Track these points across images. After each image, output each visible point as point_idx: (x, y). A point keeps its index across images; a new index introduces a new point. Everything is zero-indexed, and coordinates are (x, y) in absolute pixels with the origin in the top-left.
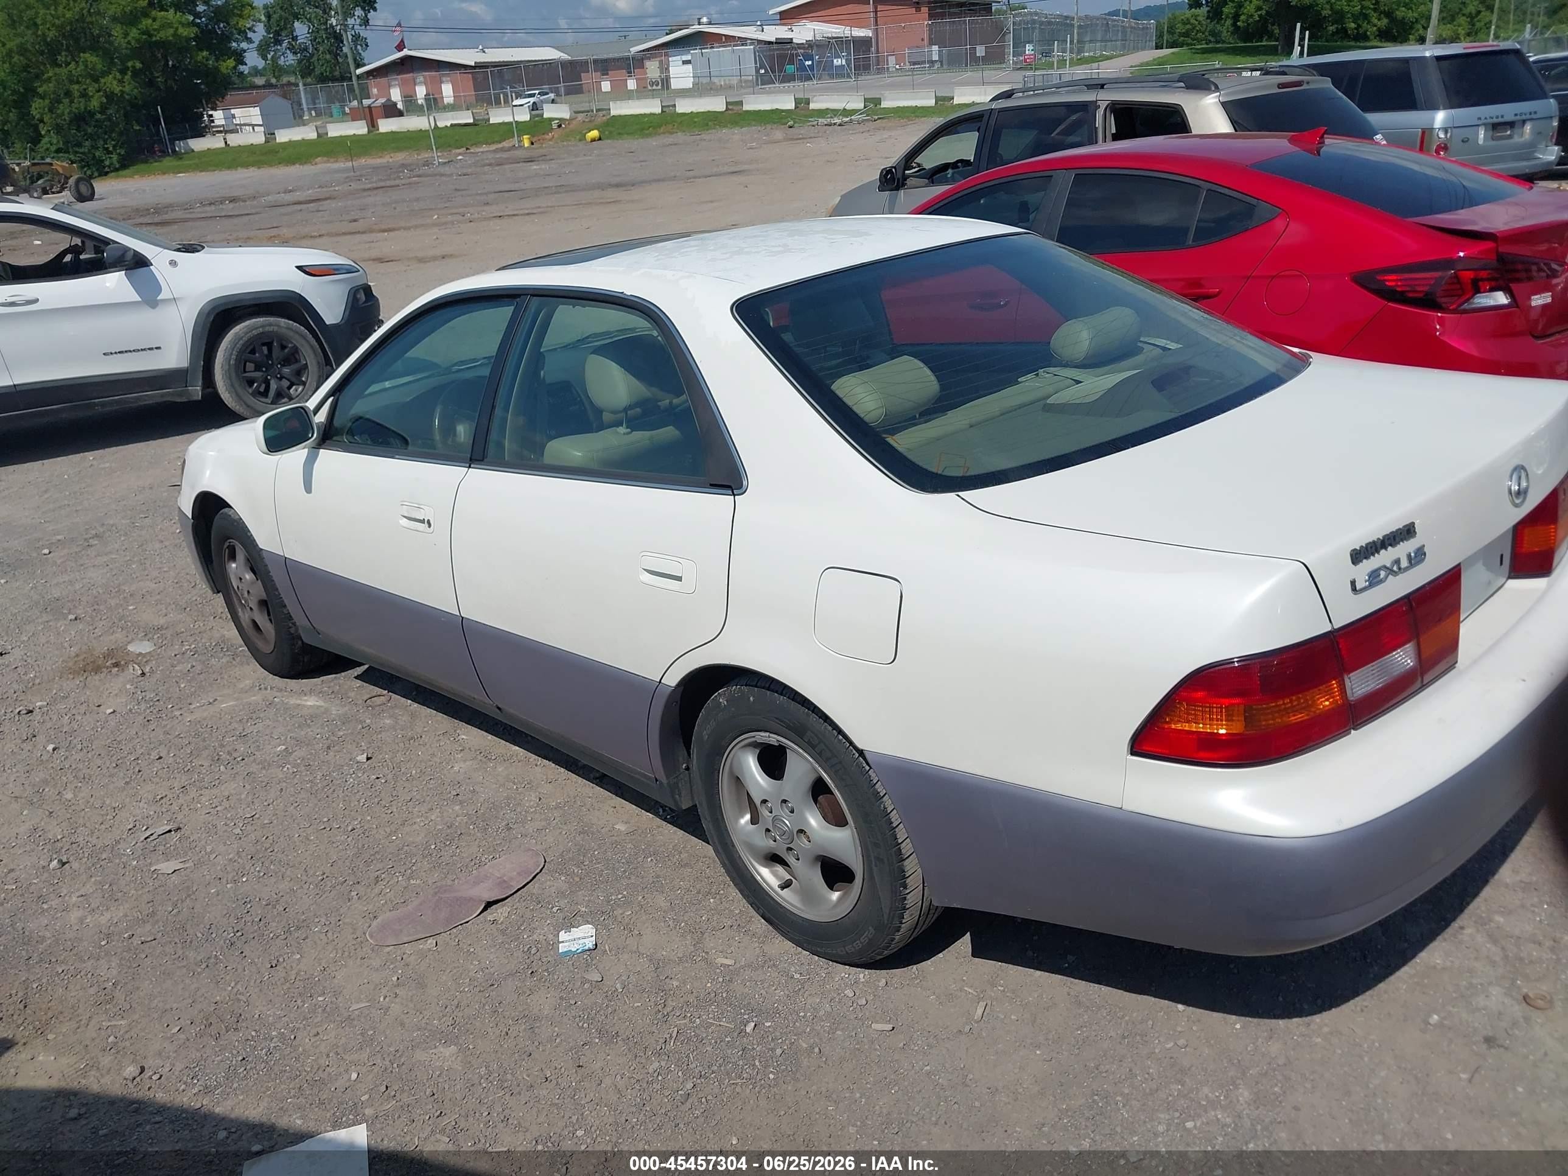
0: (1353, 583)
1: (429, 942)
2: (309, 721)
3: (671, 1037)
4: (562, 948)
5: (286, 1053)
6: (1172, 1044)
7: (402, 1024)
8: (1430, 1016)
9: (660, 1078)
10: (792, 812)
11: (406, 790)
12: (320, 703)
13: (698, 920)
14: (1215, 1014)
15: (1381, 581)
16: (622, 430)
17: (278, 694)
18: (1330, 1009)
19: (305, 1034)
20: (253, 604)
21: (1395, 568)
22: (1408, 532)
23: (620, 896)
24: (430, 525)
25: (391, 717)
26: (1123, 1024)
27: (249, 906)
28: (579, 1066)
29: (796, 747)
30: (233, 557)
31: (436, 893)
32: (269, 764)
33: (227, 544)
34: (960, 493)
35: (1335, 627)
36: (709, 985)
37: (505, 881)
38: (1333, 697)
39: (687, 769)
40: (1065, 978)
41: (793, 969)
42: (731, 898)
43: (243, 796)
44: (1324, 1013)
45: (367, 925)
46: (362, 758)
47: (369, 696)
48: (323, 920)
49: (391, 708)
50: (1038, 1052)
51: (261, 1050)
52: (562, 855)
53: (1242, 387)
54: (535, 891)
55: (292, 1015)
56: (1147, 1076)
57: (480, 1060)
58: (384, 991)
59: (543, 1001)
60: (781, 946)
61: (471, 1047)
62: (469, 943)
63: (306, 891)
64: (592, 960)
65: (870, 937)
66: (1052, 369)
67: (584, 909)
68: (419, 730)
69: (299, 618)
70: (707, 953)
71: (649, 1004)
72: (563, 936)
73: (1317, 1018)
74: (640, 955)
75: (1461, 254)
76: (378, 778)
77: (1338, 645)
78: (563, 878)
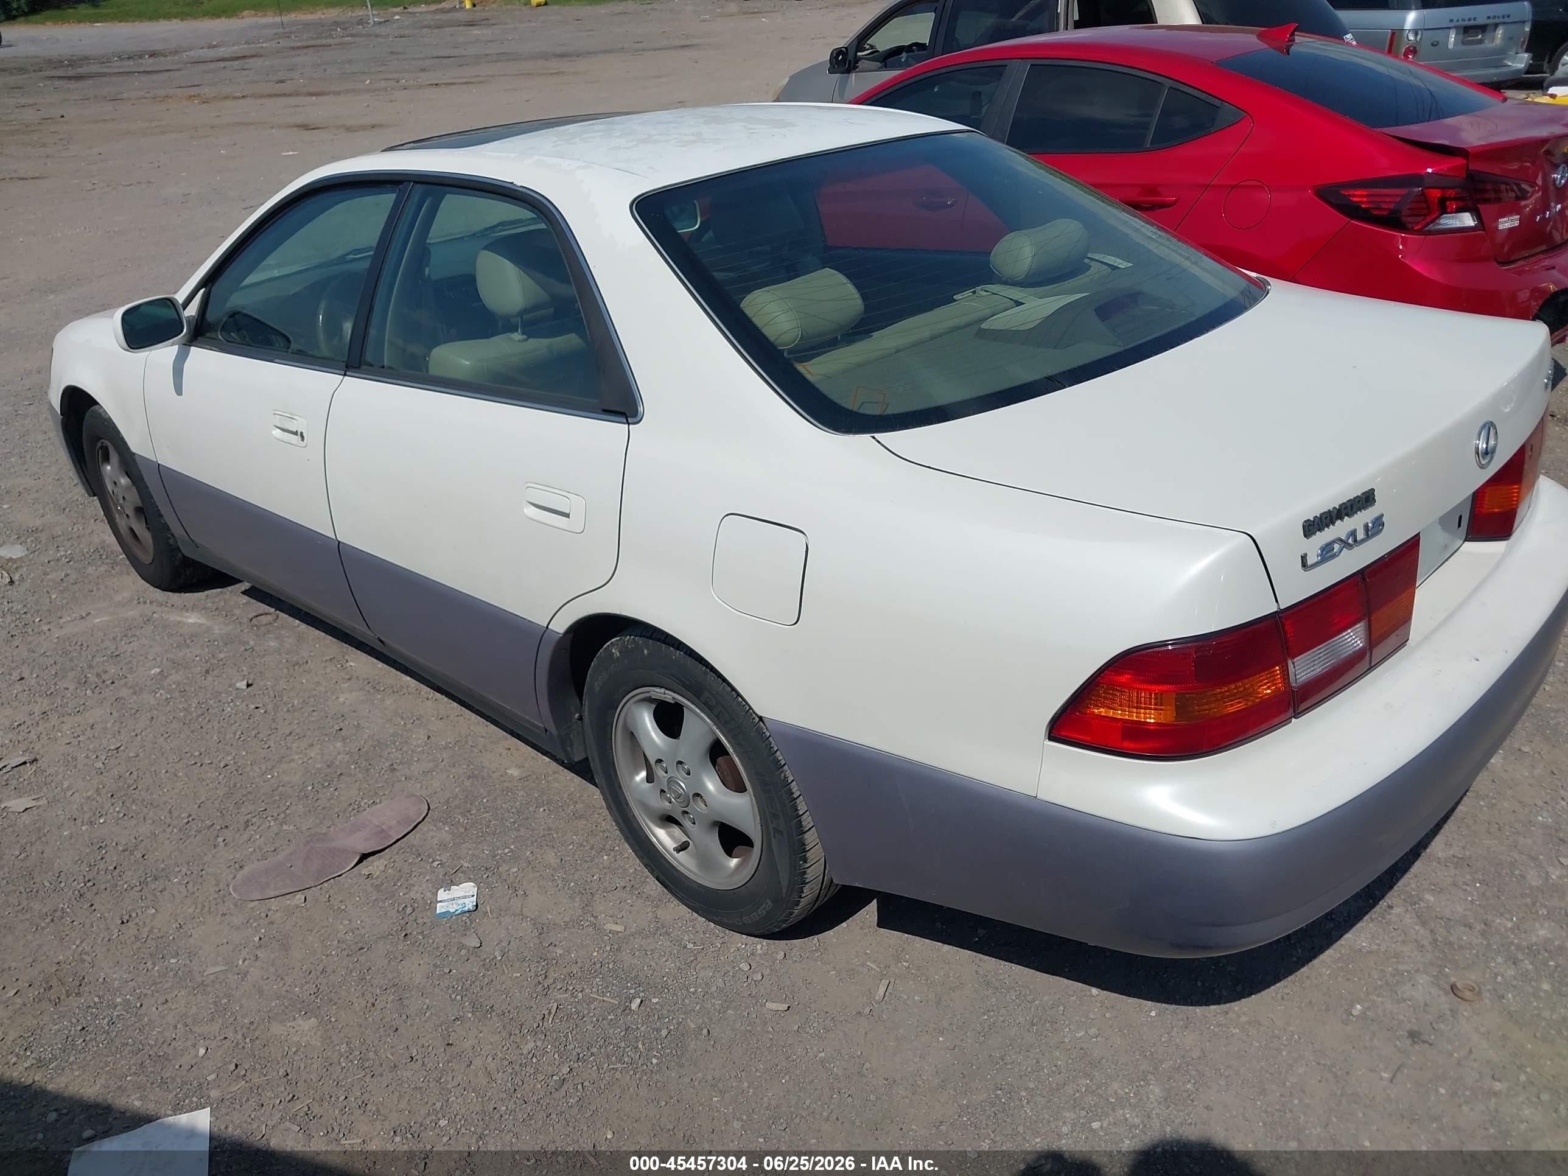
0: (1304, 558)
1: (298, 896)
2: (188, 641)
3: (550, 1013)
4: (440, 908)
5: (129, 1023)
6: (1083, 1033)
7: (261, 992)
8: (1352, 1006)
9: (534, 1060)
10: (689, 774)
11: (287, 722)
12: (202, 621)
13: (589, 880)
14: (1131, 1000)
15: (1334, 556)
16: (517, 336)
17: (159, 609)
18: (1250, 995)
19: (153, 1003)
20: (130, 511)
21: (1350, 541)
22: (1367, 499)
23: (507, 851)
24: (303, 438)
25: (277, 638)
26: (1033, 1009)
27: (104, 852)
28: (448, 1044)
29: (693, 707)
30: (107, 459)
31: (308, 842)
32: (141, 688)
33: (99, 444)
34: (876, 435)
35: (1282, 608)
36: (595, 954)
37: (383, 830)
38: (1275, 685)
39: (581, 718)
40: (975, 954)
41: (686, 938)
42: (626, 856)
43: (109, 725)
44: (1243, 1000)
45: (232, 876)
46: (242, 685)
47: (255, 614)
48: (184, 870)
49: (278, 628)
50: (941, 1039)
51: (103, 1019)
52: (447, 802)
53: (1194, 319)
54: (415, 843)
55: (140, 979)
56: (1054, 1069)
57: (342, 1035)
58: (244, 953)
59: (415, 969)
60: (677, 911)
61: (333, 1020)
62: (340, 899)
63: (168, 836)
64: (471, 923)
65: (767, 909)
66: (990, 287)
67: (466, 865)
68: (305, 654)
69: (177, 530)
70: (596, 917)
71: (529, 974)
72: (442, 894)
73: (1236, 1006)
74: (523, 917)
75: (1430, 170)
76: (257, 708)
77: (1283, 627)
78: (447, 829)
